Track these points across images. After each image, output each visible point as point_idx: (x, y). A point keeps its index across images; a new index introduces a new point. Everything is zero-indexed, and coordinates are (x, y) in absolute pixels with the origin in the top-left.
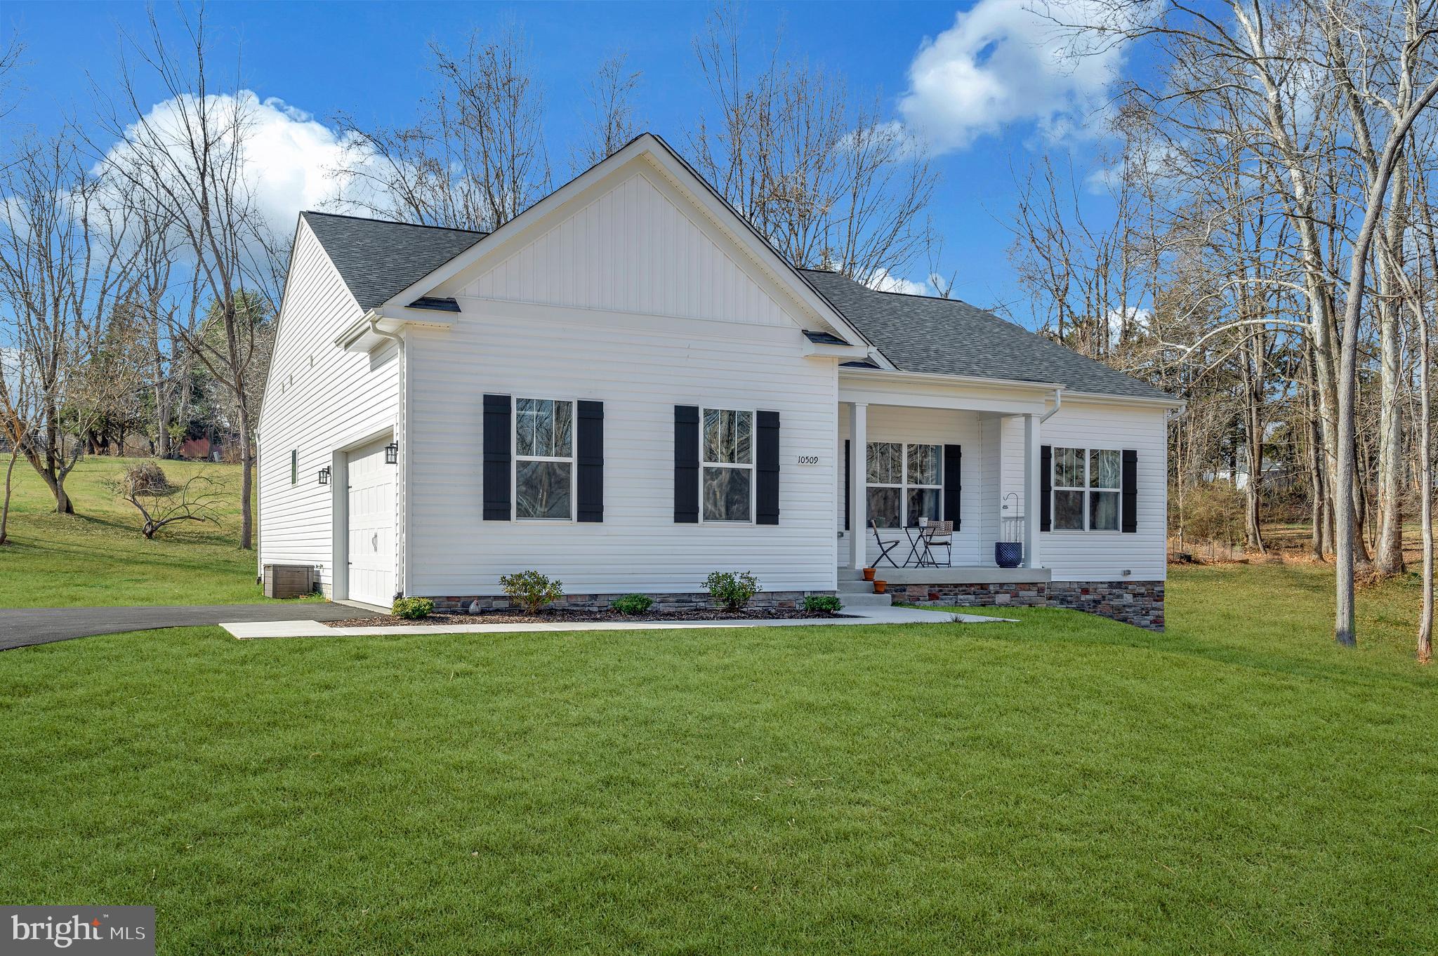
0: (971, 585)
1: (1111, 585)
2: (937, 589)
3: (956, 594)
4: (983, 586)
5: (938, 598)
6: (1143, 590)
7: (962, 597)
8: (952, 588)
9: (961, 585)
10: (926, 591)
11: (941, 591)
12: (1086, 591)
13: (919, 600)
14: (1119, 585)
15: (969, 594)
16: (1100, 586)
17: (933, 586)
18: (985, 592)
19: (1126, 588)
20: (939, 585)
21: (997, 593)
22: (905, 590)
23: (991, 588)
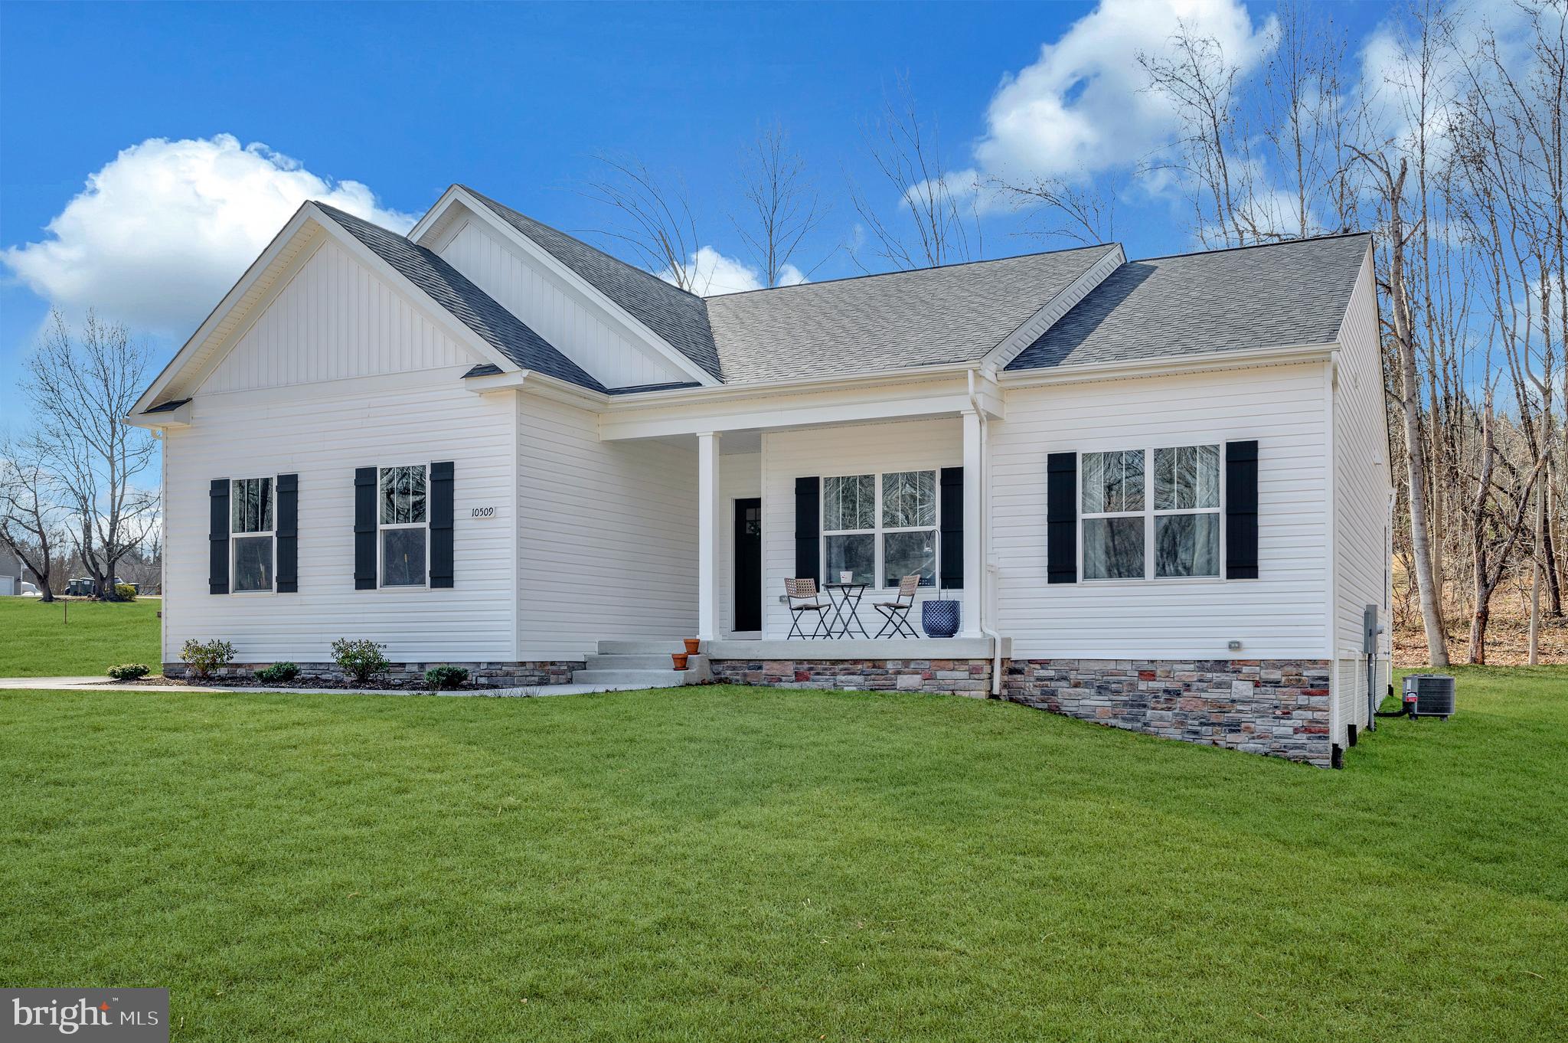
0: (856, 662)
1: (1201, 664)
2: (806, 666)
3: (834, 674)
4: (876, 663)
5: (807, 679)
6: (1276, 675)
7: (843, 678)
8: (828, 665)
9: (843, 661)
10: (790, 669)
11: (811, 669)
12: (1148, 675)
13: (780, 680)
14: (1221, 665)
15: (853, 674)
16: (1176, 667)
17: (800, 662)
18: (880, 671)
19: (1239, 672)
20: (809, 661)
21: (899, 673)
22: (760, 668)
23: (890, 666)
